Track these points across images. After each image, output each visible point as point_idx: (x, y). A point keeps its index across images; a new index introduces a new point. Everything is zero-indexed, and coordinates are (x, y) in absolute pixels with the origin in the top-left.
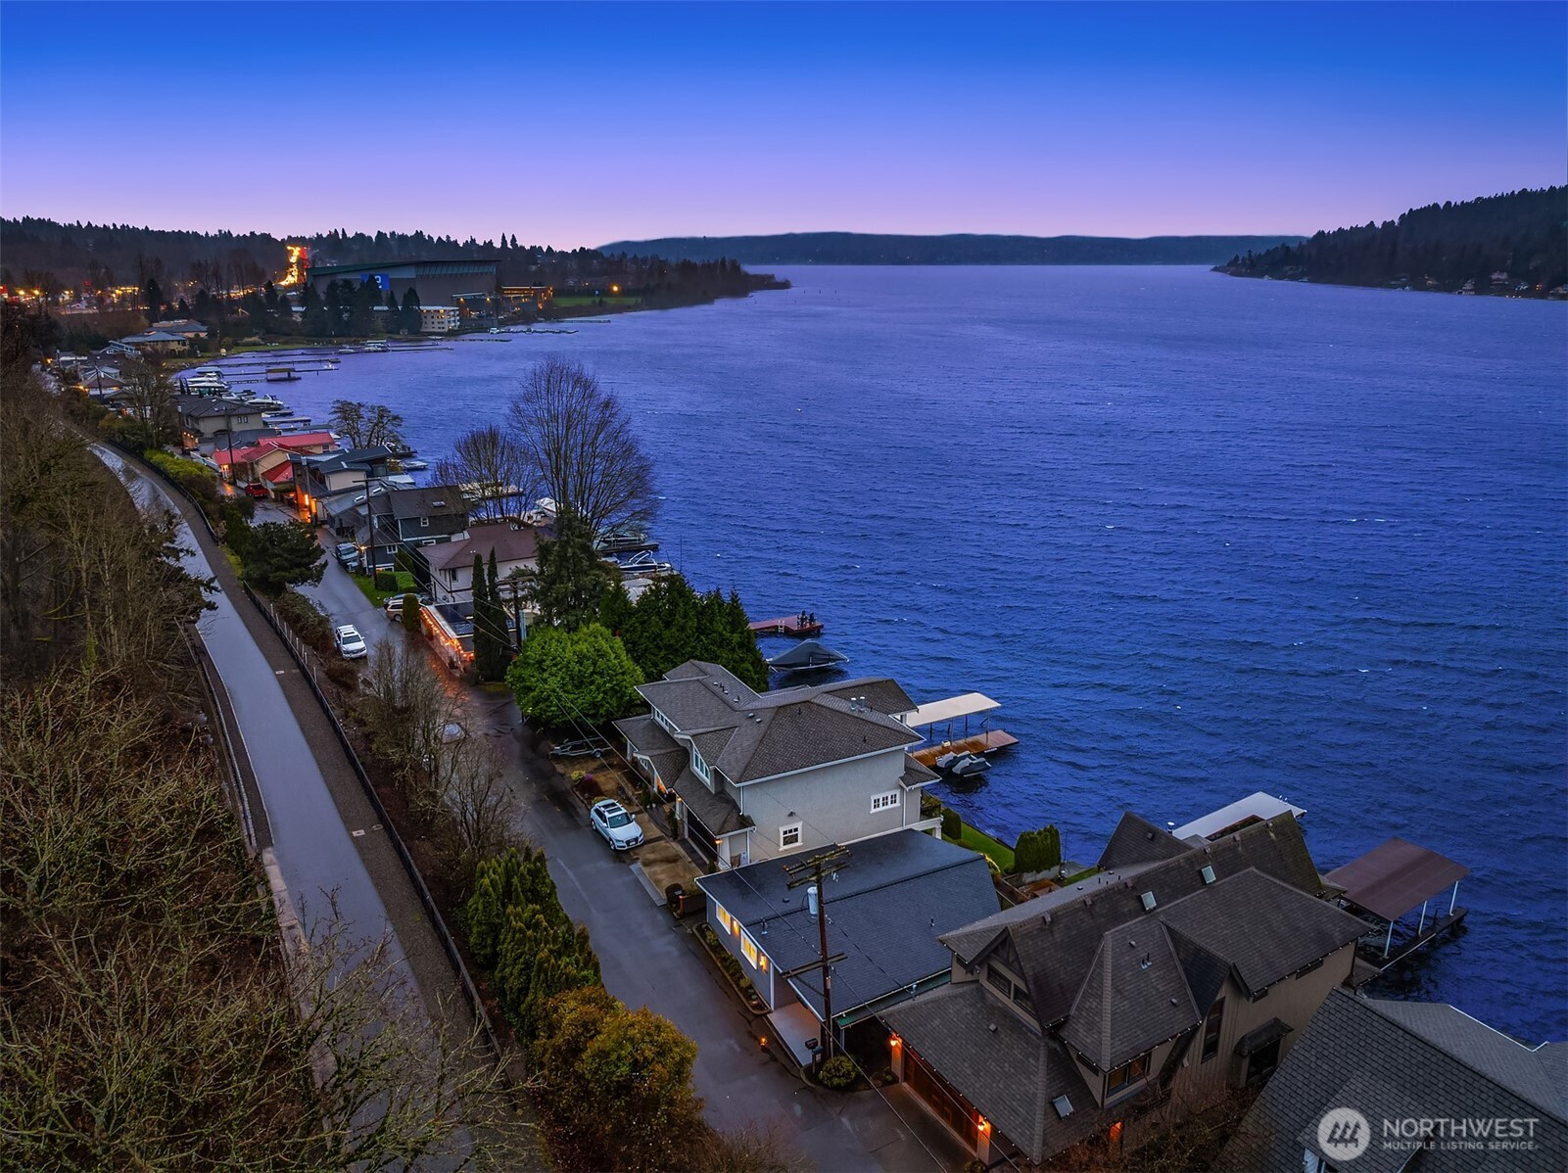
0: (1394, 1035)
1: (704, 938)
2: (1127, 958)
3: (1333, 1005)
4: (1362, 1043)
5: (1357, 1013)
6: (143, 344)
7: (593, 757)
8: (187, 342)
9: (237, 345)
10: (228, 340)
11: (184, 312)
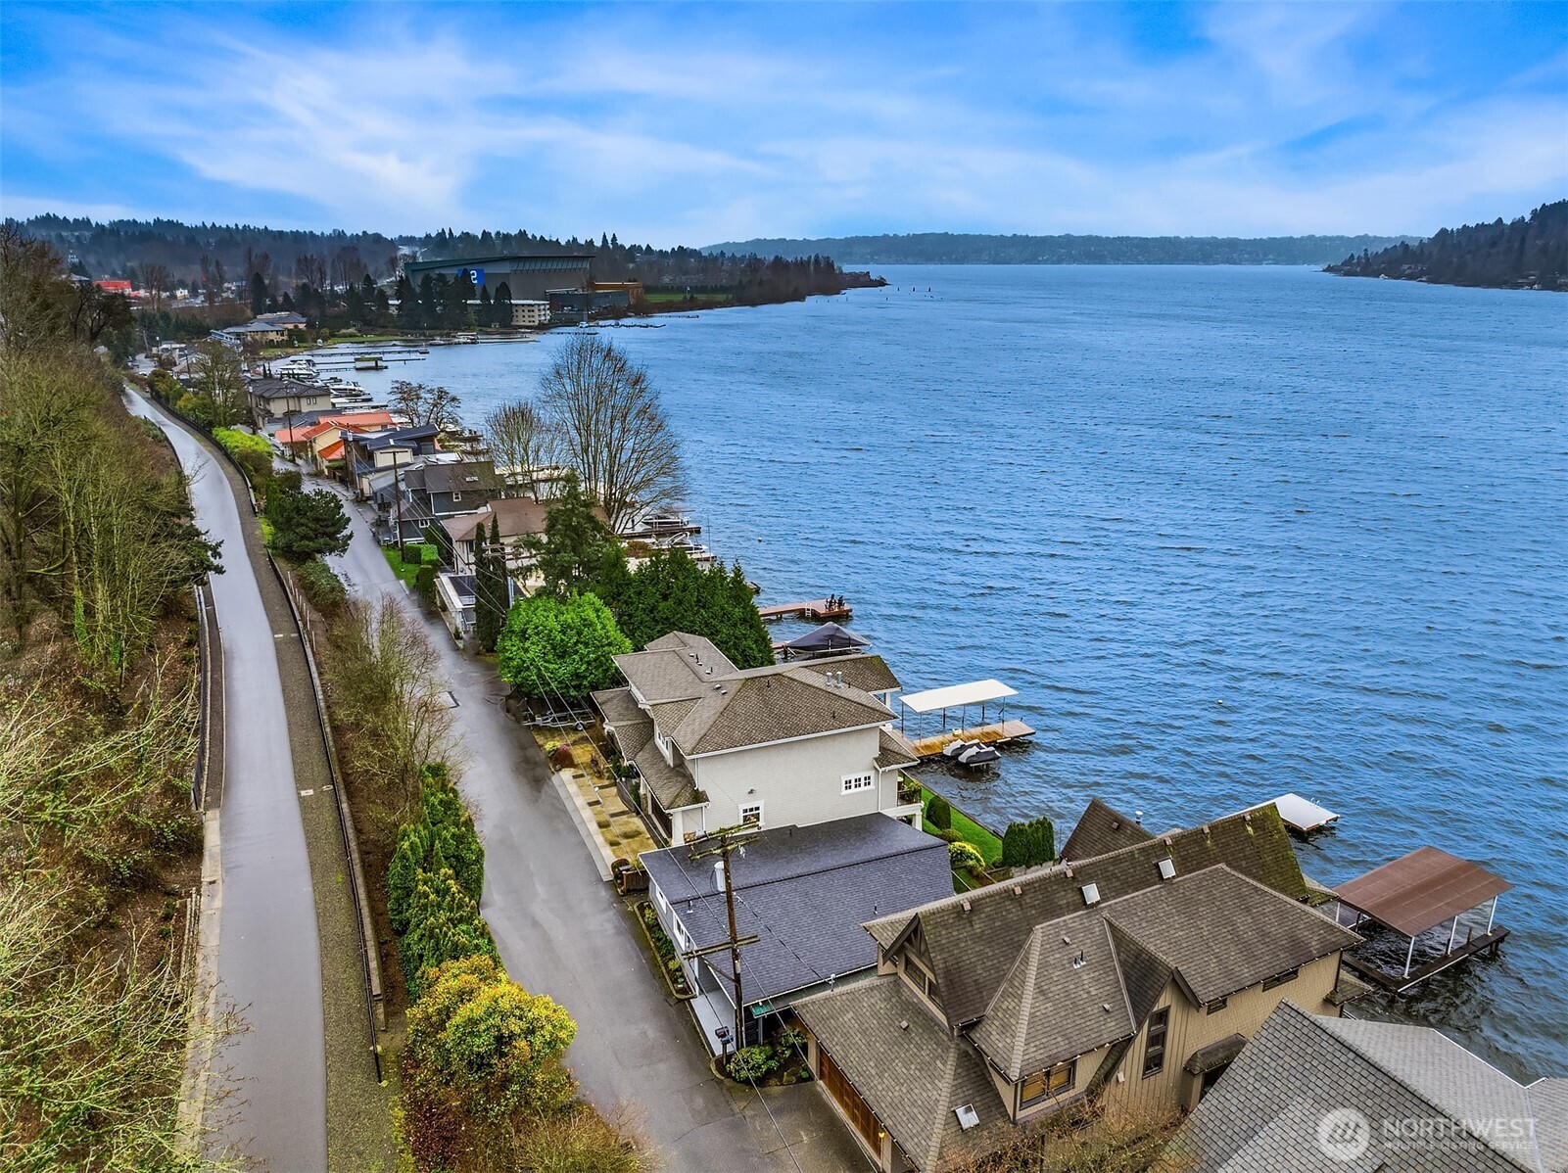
0: (1343, 1058)
1: (643, 916)
2: (1058, 956)
3: (1279, 1020)
4: (1307, 1066)
5: (1305, 1030)
6: (243, 334)
7: (575, 729)
8: (286, 333)
9: (335, 336)
10: (326, 331)
11: (287, 305)
